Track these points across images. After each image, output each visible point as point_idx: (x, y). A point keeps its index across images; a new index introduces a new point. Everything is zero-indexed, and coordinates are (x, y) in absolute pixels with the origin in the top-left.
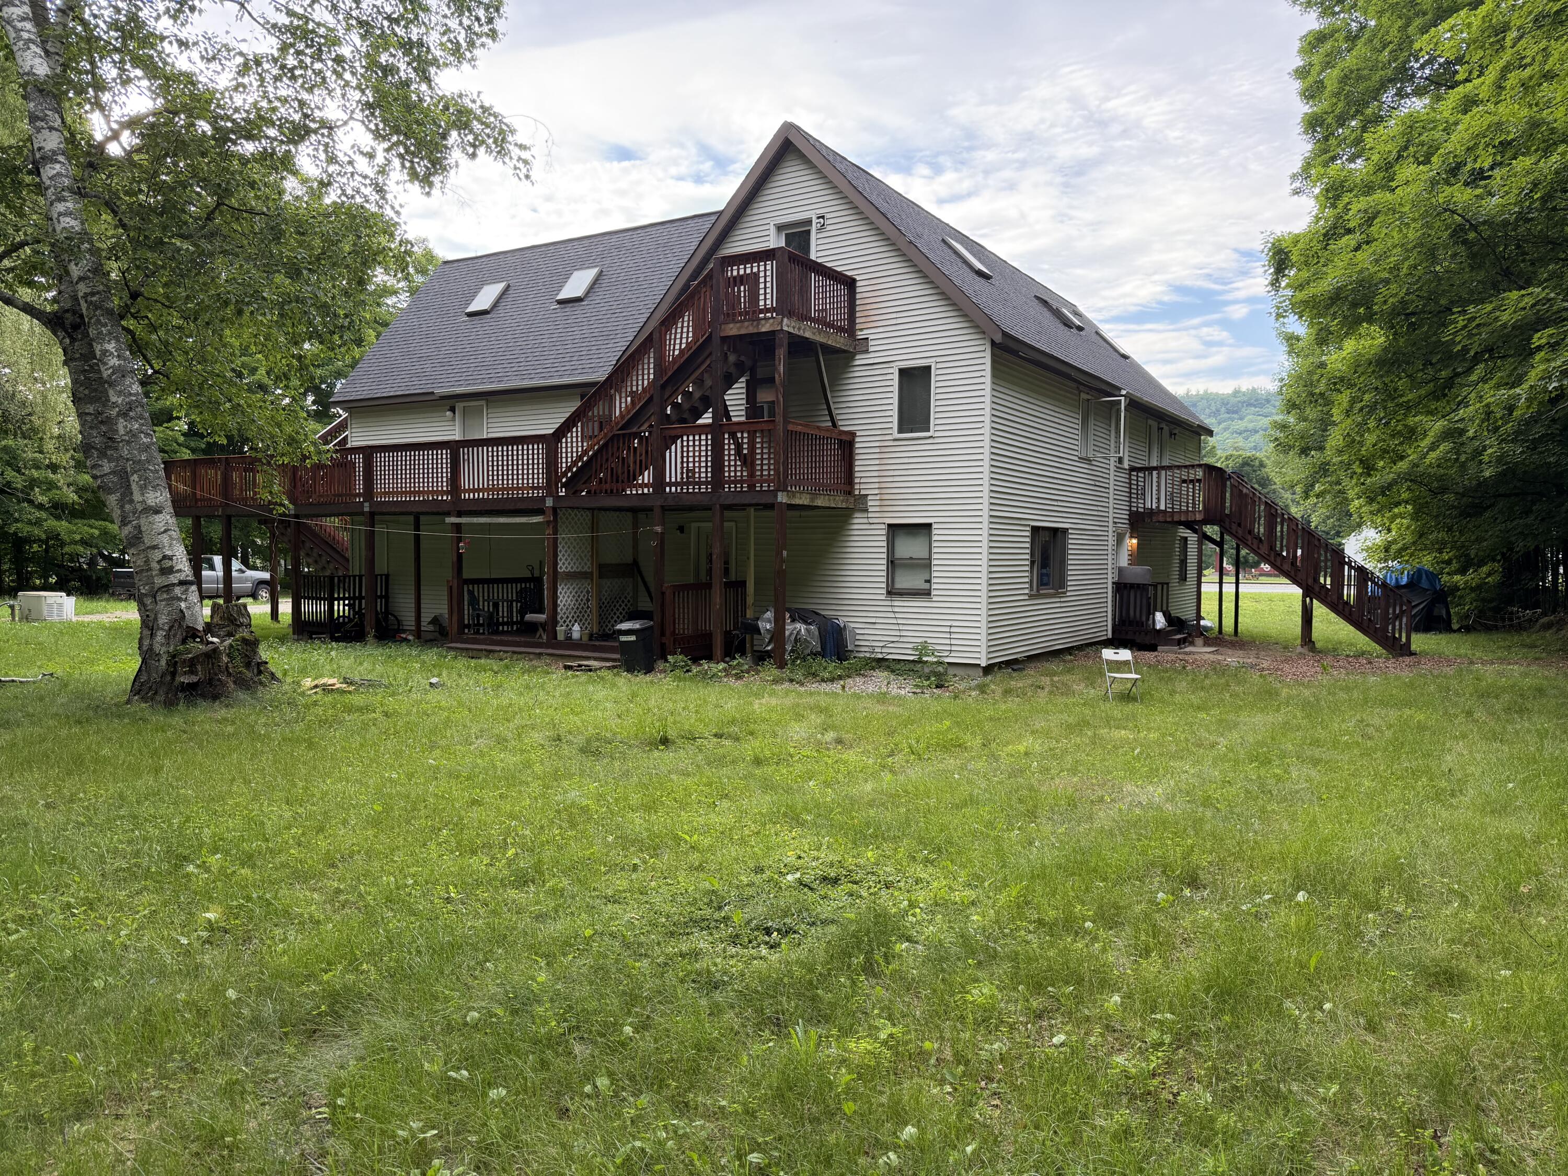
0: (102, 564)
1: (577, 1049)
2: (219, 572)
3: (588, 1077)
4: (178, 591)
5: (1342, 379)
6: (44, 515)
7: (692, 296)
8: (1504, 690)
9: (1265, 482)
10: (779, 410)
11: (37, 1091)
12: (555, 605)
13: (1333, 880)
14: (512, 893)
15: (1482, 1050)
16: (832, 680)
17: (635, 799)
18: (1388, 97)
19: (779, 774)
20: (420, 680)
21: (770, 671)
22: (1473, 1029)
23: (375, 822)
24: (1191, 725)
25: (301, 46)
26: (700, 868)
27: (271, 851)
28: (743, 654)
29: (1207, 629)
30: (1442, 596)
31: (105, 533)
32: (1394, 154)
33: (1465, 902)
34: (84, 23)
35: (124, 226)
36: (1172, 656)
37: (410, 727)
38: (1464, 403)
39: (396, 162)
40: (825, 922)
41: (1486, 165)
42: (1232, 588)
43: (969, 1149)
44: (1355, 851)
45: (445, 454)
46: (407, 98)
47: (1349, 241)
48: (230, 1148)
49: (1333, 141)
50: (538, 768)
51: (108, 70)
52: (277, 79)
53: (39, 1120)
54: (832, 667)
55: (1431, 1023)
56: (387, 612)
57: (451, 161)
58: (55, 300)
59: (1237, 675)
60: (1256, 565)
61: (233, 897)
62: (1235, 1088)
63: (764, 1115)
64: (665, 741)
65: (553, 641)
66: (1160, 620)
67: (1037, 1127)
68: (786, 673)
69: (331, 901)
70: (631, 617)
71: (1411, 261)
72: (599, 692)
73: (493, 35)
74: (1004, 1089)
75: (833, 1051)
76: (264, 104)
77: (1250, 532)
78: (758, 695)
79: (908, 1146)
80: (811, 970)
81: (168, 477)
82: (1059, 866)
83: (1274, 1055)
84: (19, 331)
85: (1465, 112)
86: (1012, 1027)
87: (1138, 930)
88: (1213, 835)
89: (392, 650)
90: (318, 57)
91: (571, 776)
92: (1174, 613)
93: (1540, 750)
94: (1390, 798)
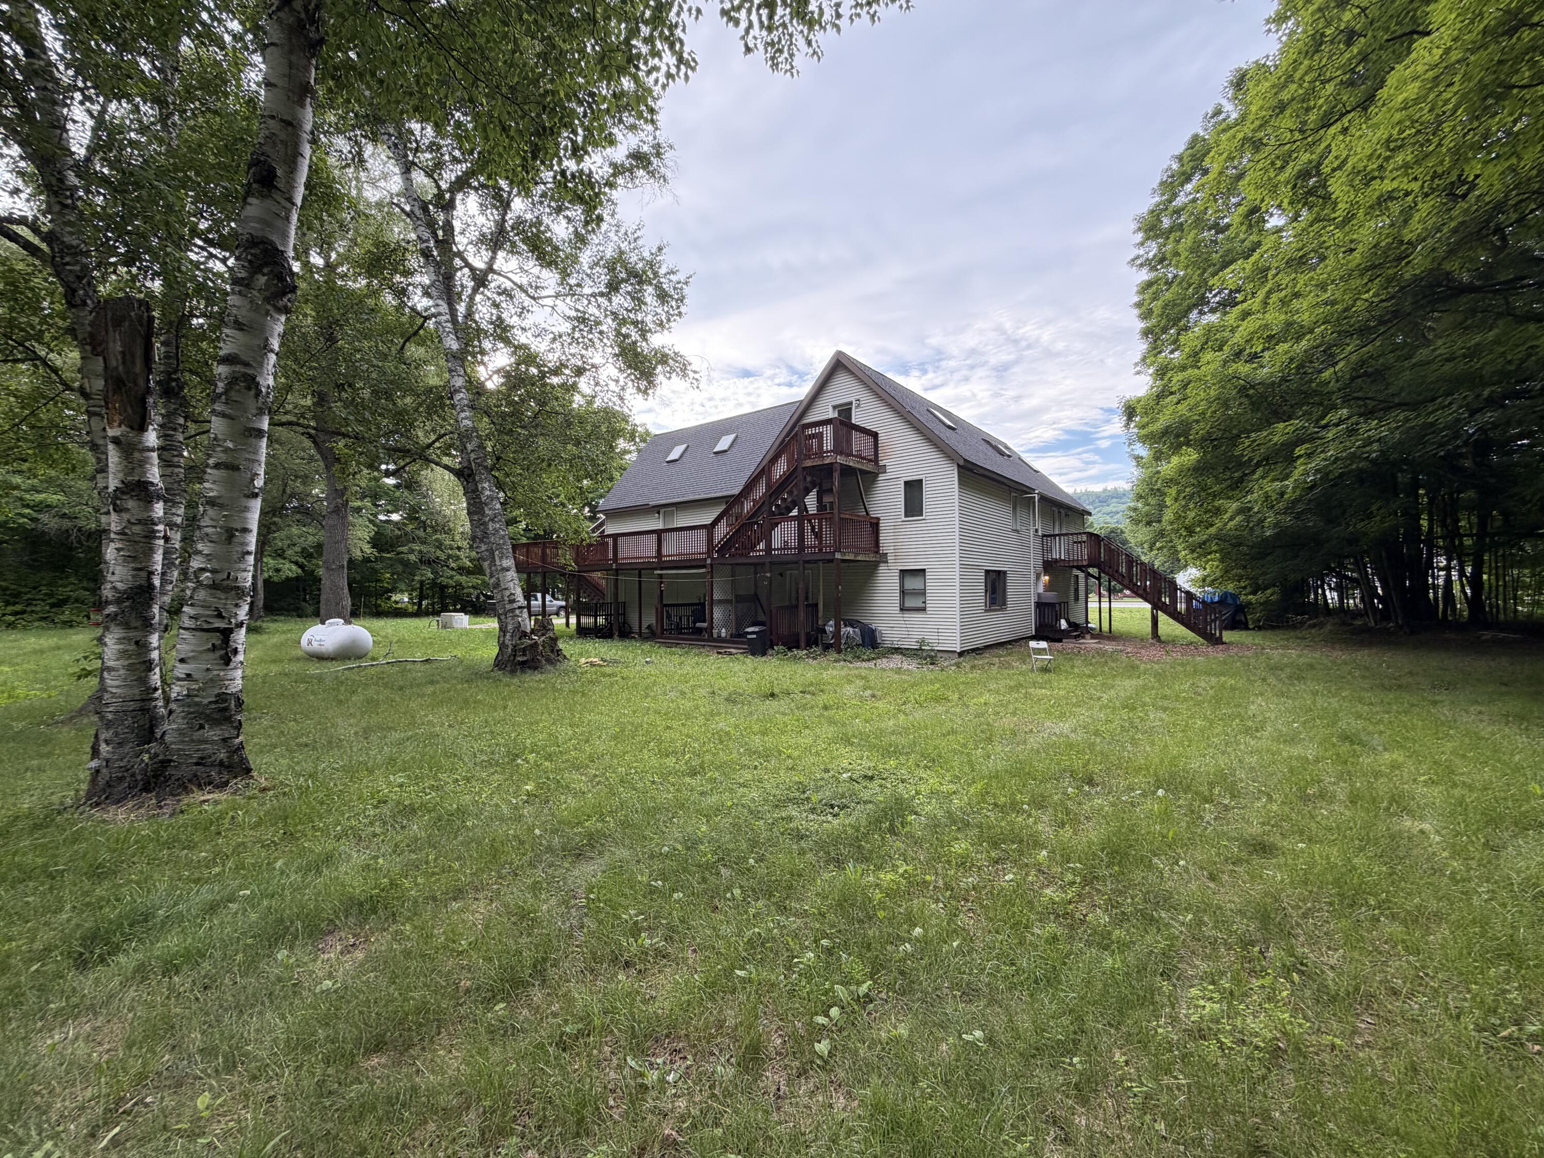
0: (482, 598)
1: (723, 871)
2: (540, 602)
3: (729, 889)
4: (517, 612)
5: (1171, 480)
6: (454, 573)
7: (786, 446)
8: (1286, 666)
9: (1125, 542)
10: (836, 506)
11: (435, 882)
12: (712, 618)
13: (1181, 783)
14: (688, 780)
15: (1288, 896)
16: (869, 660)
17: (756, 728)
18: (1194, 315)
19: (838, 715)
20: (641, 659)
21: (833, 655)
22: (1282, 881)
23: (615, 737)
24: (1084, 686)
25: (582, 327)
26: (792, 769)
27: (561, 752)
28: (817, 645)
29: (1092, 629)
30: (1241, 609)
31: (484, 582)
32: (1199, 347)
33: (1270, 799)
34: (476, 322)
35: (493, 423)
36: (1072, 645)
37: (635, 685)
38: (1251, 491)
39: (630, 384)
40: (866, 802)
41: (1259, 350)
42: (1107, 605)
43: (955, 944)
44: (1194, 765)
45: (655, 536)
46: (635, 350)
47: (1173, 399)
48: (532, 920)
49: (1159, 342)
50: (702, 709)
51: (487, 345)
52: (570, 344)
53: (434, 899)
54: (869, 652)
55: (1254, 877)
56: (625, 623)
57: (658, 382)
58: (460, 463)
59: (1112, 656)
60: (1121, 591)
61: (540, 777)
62: (1123, 913)
63: (831, 917)
64: (772, 695)
65: (711, 639)
66: (1064, 624)
67: (997, 932)
68: (842, 656)
69: (591, 781)
70: (754, 625)
71: (1213, 409)
72: (736, 667)
73: (680, 314)
74: (976, 907)
75: (871, 879)
76: (564, 357)
77: (1117, 571)
78: (826, 669)
79: (917, 939)
80: (858, 830)
81: (514, 552)
82: (1006, 771)
83: (1148, 892)
84: (443, 479)
85: (1243, 320)
86: (979, 868)
87: (1056, 810)
88: (1102, 753)
89: (627, 643)
90: (590, 332)
91: (719, 714)
92: (1072, 620)
93: (1314, 702)
94: (1216, 731)
